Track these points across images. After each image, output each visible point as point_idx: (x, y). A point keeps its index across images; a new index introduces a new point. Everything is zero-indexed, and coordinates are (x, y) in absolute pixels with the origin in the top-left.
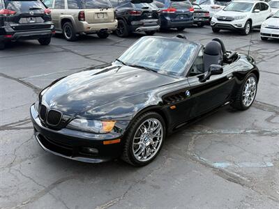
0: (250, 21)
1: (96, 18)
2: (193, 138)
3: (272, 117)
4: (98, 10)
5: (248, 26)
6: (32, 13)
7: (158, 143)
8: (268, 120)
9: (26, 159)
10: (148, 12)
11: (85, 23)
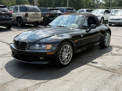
0: (103, 18)
1: (33, 16)
2: (85, 57)
3: (119, 50)
4: (34, 13)
5: (102, 20)
6: (3, 13)
7: (70, 57)
8: (117, 51)
9: (9, 67)
10: (57, 14)
11: (28, 18)
